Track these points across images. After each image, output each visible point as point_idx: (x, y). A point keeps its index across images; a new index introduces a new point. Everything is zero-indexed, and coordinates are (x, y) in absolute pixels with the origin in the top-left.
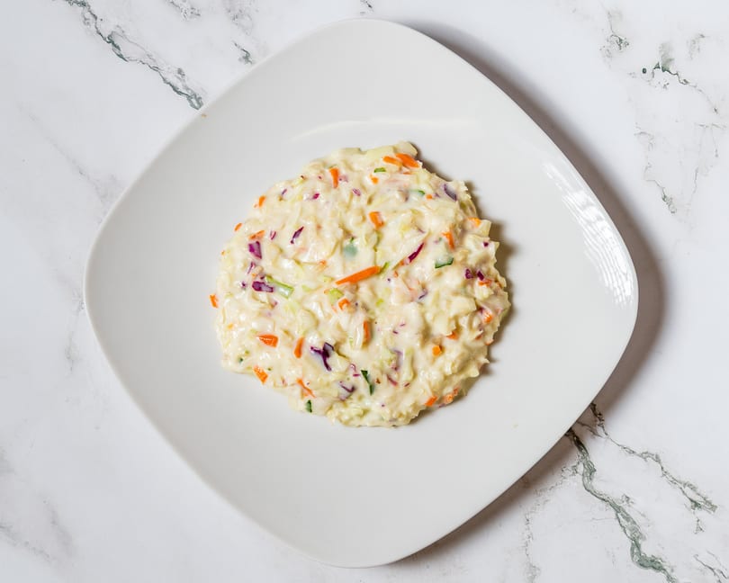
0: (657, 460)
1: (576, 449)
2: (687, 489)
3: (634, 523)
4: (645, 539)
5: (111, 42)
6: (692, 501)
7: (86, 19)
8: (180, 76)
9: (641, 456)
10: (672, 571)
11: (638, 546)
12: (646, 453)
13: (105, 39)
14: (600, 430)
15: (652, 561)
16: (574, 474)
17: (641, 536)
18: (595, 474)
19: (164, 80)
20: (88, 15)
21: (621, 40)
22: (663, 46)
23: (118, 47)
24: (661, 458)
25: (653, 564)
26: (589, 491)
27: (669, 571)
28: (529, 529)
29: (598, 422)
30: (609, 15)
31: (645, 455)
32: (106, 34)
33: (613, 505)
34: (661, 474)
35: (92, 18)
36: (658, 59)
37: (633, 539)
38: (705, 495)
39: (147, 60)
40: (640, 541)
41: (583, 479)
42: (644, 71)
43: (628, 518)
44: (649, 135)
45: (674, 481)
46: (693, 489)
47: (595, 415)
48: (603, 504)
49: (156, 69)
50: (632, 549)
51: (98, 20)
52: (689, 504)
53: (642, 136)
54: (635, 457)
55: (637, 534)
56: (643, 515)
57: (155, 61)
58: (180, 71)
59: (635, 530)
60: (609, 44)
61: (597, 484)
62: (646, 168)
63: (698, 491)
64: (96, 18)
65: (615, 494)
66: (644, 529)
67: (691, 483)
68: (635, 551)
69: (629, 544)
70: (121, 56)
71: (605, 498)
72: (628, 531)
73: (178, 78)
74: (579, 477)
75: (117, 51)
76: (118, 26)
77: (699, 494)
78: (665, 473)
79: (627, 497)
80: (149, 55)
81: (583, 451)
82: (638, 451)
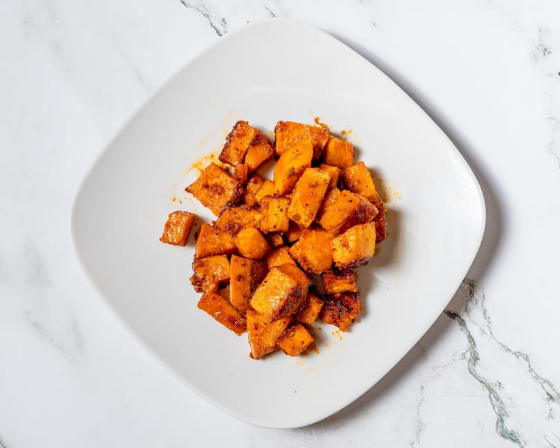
0: (527, 359)
2: (546, 385)
3: (502, 403)
4: (508, 416)
6: (548, 394)
8: (223, 23)
9: (515, 354)
10: (525, 444)
11: (502, 421)
12: (519, 352)
14: (487, 330)
15: (511, 434)
16: (462, 359)
17: (506, 414)
18: (478, 362)
19: (211, 25)
21: (546, 49)
24: (530, 358)
25: (512, 437)
26: (472, 373)
27: (523, 443)
28: (422, 394)
29: (487, 324)
30: (540, 30)
31: (518, 354)
33: (488, 387)
34: (528, 370)
37: (499, 415)
39: (201, 8)
40: (504, 418)
41: (469, 364)
43: (498, 399)
44: (557, 120)
45: (537, 377)
46: (551, 385)
47: (485, 318)
48: (481, 385)
49: (207, 16)
50: (497, 423)
52: (546, 396)
53: (551, 120)
54: (510, 354)
55: (503, 412)
56: (510, 399)
57: (207, 10)
58: (223, 20)
59: (502, 408)
60: (536, 51)
61: (479, 370)
62: (551, 144)
63: (554, 387)
65: (491, 379)
66: (508, 409)
67: (550, 380)
68: (500, 424)
69: (495, 418)
70: (183, 3)
71: (483, 380)
72: (496, 408)
73: (222, 25)
74: (466, 362)
77: (554, 390)
78: (531, 370)
79: (500, 383)
80: (203, 5)
81: (472, 343)
82: (514, 350)
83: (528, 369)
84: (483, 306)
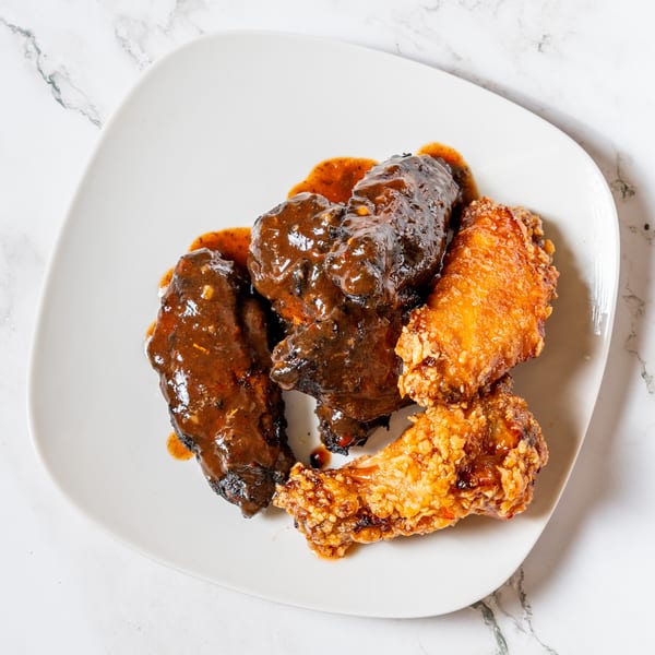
1: (495, 641)
5: (52, 83)
7: (27, 52)
13: (45, 78)
14: (525, 625)
20: (31, 47)
21: (626, 187)
23: (58, 90)
29: (525, 615)
30: (619, 156)
32: (47, 73)
35: (35, 51)
39: (89, 110)
42: (647, 227)
44: (640, 300)
47: (524, 606)
49: (96, 123)
51: (42, 55)
53: (632, 300)
57: (97, 113)
62: (630, 336)
64: (39, 52)
70: (59, 101)
75: (57, 93)
76: (63, 67)
81: (503, 645)
84: (520, 588)
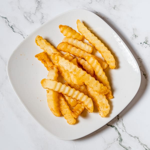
0: (138, 138)
2: (145, 146)
5: (12, 28)
6: (146, 149)
9: (134, 137)
12: (135, 136)
14: (124, 130)
16: (117, 140)
18: (122, 141)
19: (24, 37)
21: (136, 36)
22: (146, 38)
24: (139, 138)
26: (120, 145)
29: (124, 128)
30: (133, 29)
31: (135, 137)
32: (11, 26)
33: (126, 149)
35: (7, 21)
36: (144, 41)
38: (149, 148)
41: (119, 142)
42: (141, 43)
44: (141, 59)
45: (142, 144)
46: (146, 146)
47: (123, 126)
48: (124, 148)
49: (22, 35)
54: (133, 137)
57: (22, 33)
60: (133, 36)
61: (123, 143)
62: (140, 67)
63: (148, 147)
64: (9, 22)
65: (127, 146)
71: (124, 147)
74: (118, 141)
75: (13, 30)
76: (14, 24)
77: (148, 148)
78: (140, 142)
79: (130, 147)
80: (21, 31)
81: (120, 135)
82: (133, 136)
83: (138, 142)
84: (122, 122)
